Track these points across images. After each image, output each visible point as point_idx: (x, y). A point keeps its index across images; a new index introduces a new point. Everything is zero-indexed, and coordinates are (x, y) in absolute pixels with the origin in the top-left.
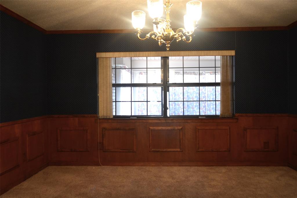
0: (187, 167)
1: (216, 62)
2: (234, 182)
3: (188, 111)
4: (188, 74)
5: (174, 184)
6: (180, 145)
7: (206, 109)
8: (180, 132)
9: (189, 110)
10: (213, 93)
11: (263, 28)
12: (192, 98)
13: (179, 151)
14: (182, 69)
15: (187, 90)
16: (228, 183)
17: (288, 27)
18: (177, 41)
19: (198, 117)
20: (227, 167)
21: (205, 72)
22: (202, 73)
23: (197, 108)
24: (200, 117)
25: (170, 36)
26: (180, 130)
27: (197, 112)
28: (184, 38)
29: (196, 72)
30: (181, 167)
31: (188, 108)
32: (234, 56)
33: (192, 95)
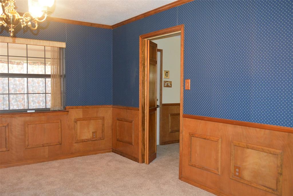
0: (15, 167)
1: (46, 52)
2: (71, 175)
3: (4, 105)
4: (3, 63)
5: (5, 189)
6: (6, 143)
7: (25, 101)
8: (5, 129)
9: (4, 103)
10: (32, 85)
11: (92, 24)
12: (19, 91)
13: (5, 150)
14: (7, 57)
15: (3, 81)
16: (65, 177)
17: (113, 26)
18: (22, 26)
19: (27, 112)
20: (59, 161)
21: (23, 62)
22: (20, 63)
23: (14, 100)
24: (28, 111)
25: (15, 20)
26: (5, 127)
27: (14, 105)
28: (29, 23)
29: (13, 61)
30: (8, 168)
31: (4, 101)
32: (64, 49)
33: (19, 87)
